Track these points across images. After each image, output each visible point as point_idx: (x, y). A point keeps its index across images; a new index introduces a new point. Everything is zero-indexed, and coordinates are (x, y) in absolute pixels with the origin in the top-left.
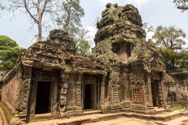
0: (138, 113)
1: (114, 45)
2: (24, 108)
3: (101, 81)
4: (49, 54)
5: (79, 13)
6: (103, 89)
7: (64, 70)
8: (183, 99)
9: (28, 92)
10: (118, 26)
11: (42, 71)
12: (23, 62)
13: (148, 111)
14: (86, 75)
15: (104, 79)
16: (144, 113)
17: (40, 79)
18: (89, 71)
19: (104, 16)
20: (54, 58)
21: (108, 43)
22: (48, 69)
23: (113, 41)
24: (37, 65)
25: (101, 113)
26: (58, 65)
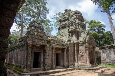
0: (83, 67)
2: (29, 65)
3: (64, 52)
6: (65, 56)
7: (46, 46)
8: (104, 61)
9: (30, 57)
11: (36, 47)
14: (57, 49)
16: (86, 67)
17: (35, 50)
18: (58, 46)
19: (64, 16)
20: (42, 40)
21: (66, 31)
22: (38, 46)
24: (34, 43)
25: (65, 68)
26: (44, 43)
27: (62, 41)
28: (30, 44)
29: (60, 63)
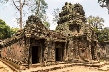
0: (84, 63)
1: (70, 26)
2: (27, 61)
3: (64, 46)
4: (39, 31)
5: (45, 6)
6: (65, 50)
7: (46, 39)
8: (104, 56)
9: (28, 52)
10: (72, 16)
11: (35, 40)
12: (26, 35)
13: (90, 62)
14: (57, 43)
15: (66, 45)
17: (34, 44)
18: (58, 40)
19: (64, 9)
20: (41, 33)
21: (66, 25)
22: (37, 39)
23: (70, 24)
24: (33, 37)
25: (65, 63)
26: (43, 37)
27: (62, 35)
28: (28, 38)
29: (60, 57)
